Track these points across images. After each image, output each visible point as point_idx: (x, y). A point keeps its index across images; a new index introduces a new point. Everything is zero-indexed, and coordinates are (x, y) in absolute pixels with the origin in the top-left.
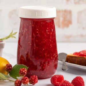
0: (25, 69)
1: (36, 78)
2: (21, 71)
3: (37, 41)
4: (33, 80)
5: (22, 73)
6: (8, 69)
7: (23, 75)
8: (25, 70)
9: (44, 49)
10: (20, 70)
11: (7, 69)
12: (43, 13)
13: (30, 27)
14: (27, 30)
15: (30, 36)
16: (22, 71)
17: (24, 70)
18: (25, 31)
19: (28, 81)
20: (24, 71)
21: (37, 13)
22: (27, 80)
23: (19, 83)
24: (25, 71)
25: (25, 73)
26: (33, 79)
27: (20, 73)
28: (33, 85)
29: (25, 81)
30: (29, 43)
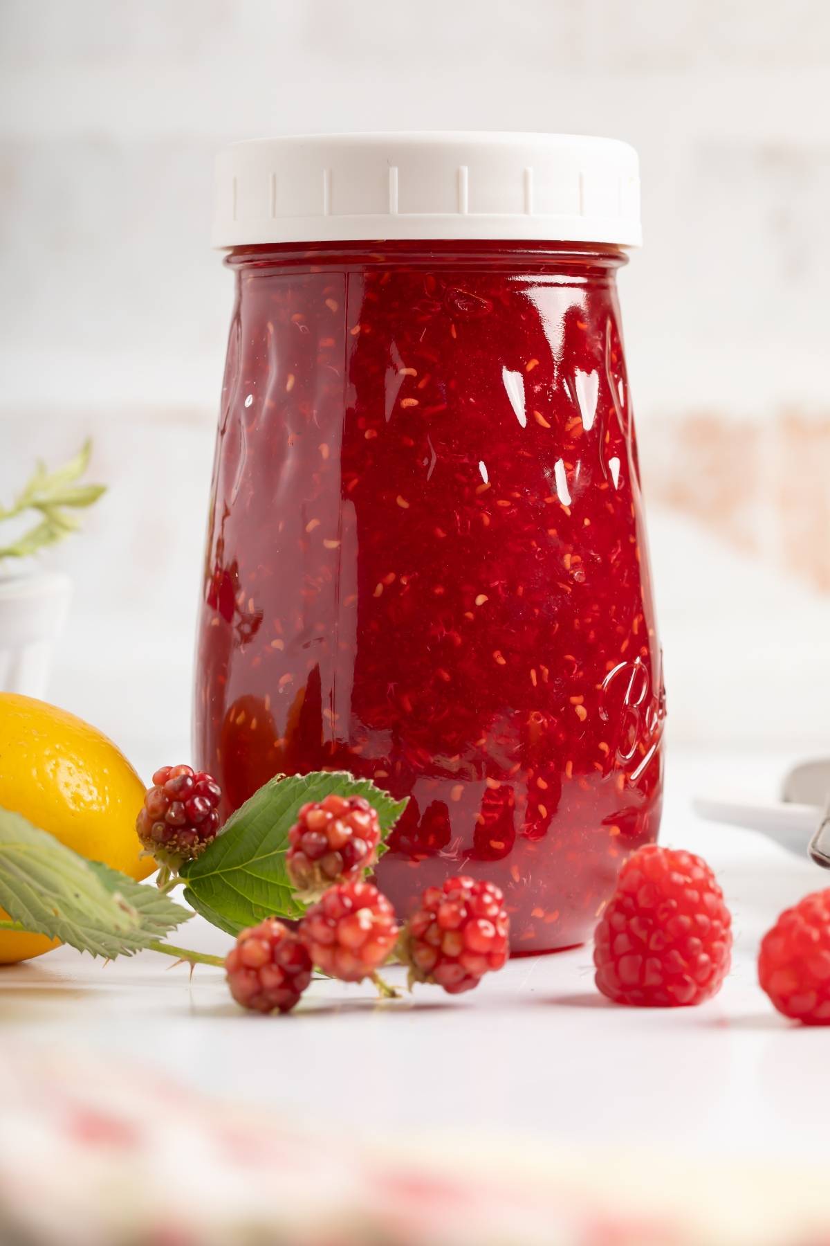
0: (354, 807)
1: (483, 907)
2: (304, 829)
3: (403, 503)
4: (443, 931)
5: (327, 850)
6: (172, 829)
7: (329, 878)
8: (363, 820)
9: (481, 600)
10: (304, 818)
11: (159, 828)
12: (465, 171)
13: (327, 342)
14: (290, 385)
15: (325, 450)
16: (323, 830)
17: (341, 815)
18: (267, 402)
19: (375, 932)
20: (343, 830)
21: (395, 172)
22: (365, 917)
23: (273, 957)
24: (358, 832)
25: (360, 846)
26: (445, 911)
27: (298, 849)
28: (451, 989)
29: (348, 936)
30: (312, 525)
